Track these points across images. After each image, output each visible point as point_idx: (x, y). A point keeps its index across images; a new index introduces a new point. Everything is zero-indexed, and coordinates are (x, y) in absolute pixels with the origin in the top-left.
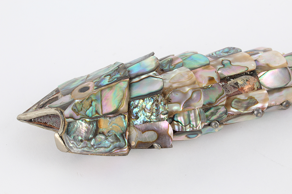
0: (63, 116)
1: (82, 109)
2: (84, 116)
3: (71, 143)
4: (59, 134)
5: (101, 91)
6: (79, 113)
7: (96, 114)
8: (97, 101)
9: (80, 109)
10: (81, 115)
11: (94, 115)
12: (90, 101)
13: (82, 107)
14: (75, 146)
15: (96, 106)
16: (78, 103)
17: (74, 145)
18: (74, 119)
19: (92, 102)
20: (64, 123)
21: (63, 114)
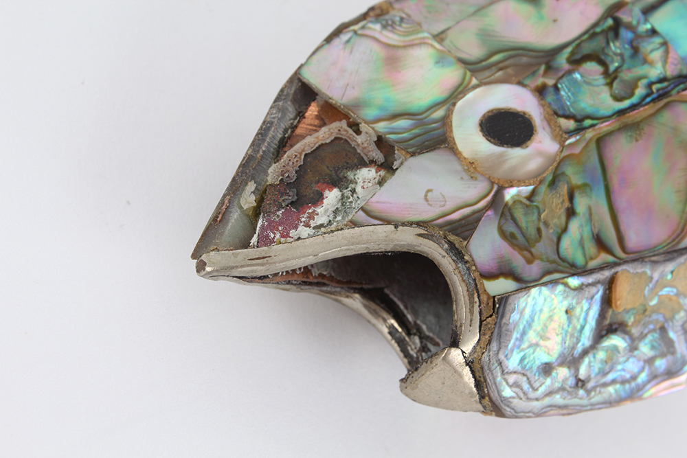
0: (468, 269)
1: (539, 230)
2: (554, 262)
3: (507, 383)
4: (463, 352)
5: (600, 142)
6: (533, 250)
7: (599, 253)
8: (591, 190)
9: (532, 231)
10: (542, 260)
11: (592, 259)
12: (564, 189)
13: (539, 219)
14: (522, 395)
15: (591, 215)
16: (516, 201)
17: (517, 390)
18: (517, 279)
19: (571, 197)
20: (476, 299)
21: (466, 258)
